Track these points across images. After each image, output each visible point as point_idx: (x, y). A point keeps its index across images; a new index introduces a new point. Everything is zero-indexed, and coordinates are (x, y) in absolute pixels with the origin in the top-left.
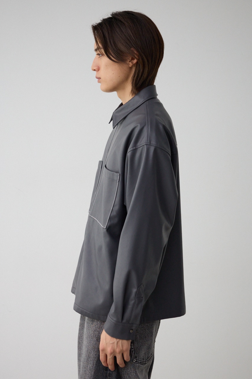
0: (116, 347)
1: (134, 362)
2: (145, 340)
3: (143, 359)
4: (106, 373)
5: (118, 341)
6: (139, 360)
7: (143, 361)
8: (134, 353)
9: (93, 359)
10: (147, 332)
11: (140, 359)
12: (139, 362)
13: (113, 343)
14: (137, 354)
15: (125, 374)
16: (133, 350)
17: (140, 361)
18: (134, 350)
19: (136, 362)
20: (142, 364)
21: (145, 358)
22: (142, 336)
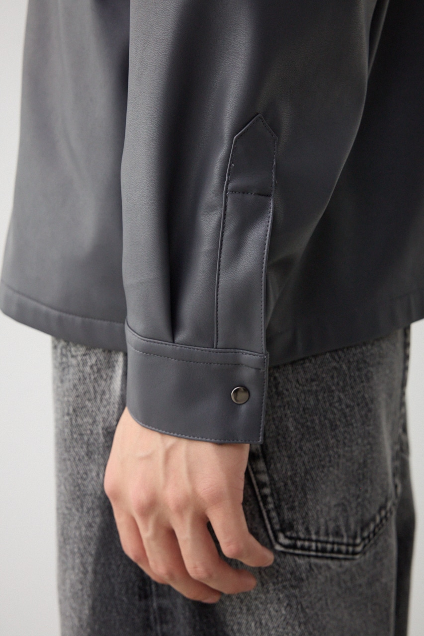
0: (161, 478)
1: (278, 548)
2: (332, 441)
3: (337, 534)
4: (147, 611)
5: (172, 447)
6: (310, 540)
7: (337, 540)
8: (278, 508)
9: (79, 549)
10: (340, 400)
11: (317, 533)
12: (309, 549)
13: (149, 457)
14: (292, 508)
15: (241, 612)
16: (267, 491)
17: (317, 541)
18: (276, 492)
19: (294, 547)
20: (332, 558)
21: (347, 525)
22: (313, 421)
